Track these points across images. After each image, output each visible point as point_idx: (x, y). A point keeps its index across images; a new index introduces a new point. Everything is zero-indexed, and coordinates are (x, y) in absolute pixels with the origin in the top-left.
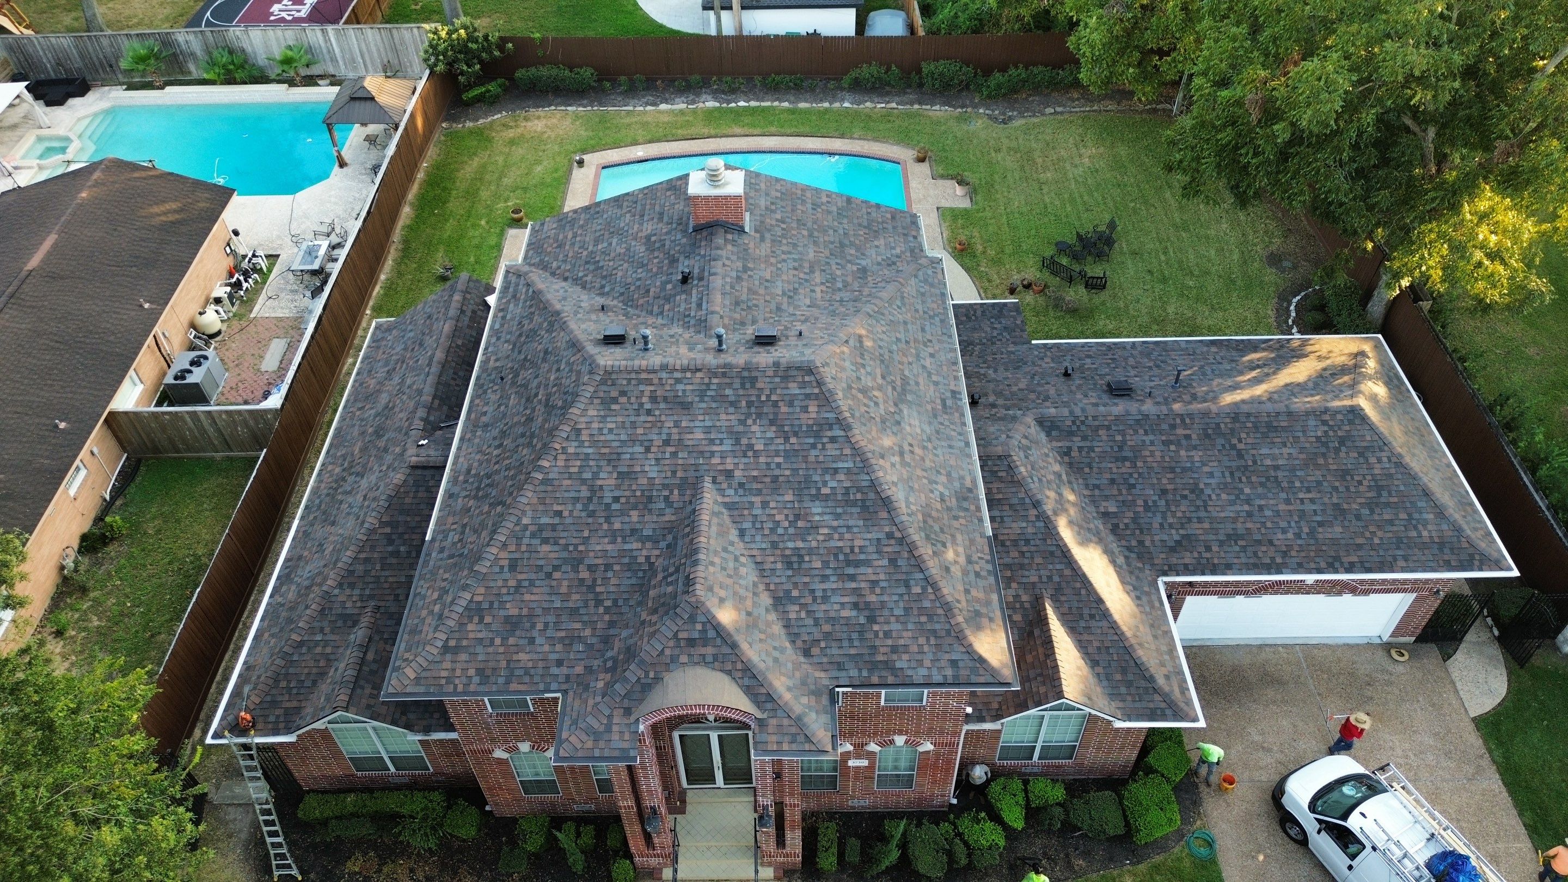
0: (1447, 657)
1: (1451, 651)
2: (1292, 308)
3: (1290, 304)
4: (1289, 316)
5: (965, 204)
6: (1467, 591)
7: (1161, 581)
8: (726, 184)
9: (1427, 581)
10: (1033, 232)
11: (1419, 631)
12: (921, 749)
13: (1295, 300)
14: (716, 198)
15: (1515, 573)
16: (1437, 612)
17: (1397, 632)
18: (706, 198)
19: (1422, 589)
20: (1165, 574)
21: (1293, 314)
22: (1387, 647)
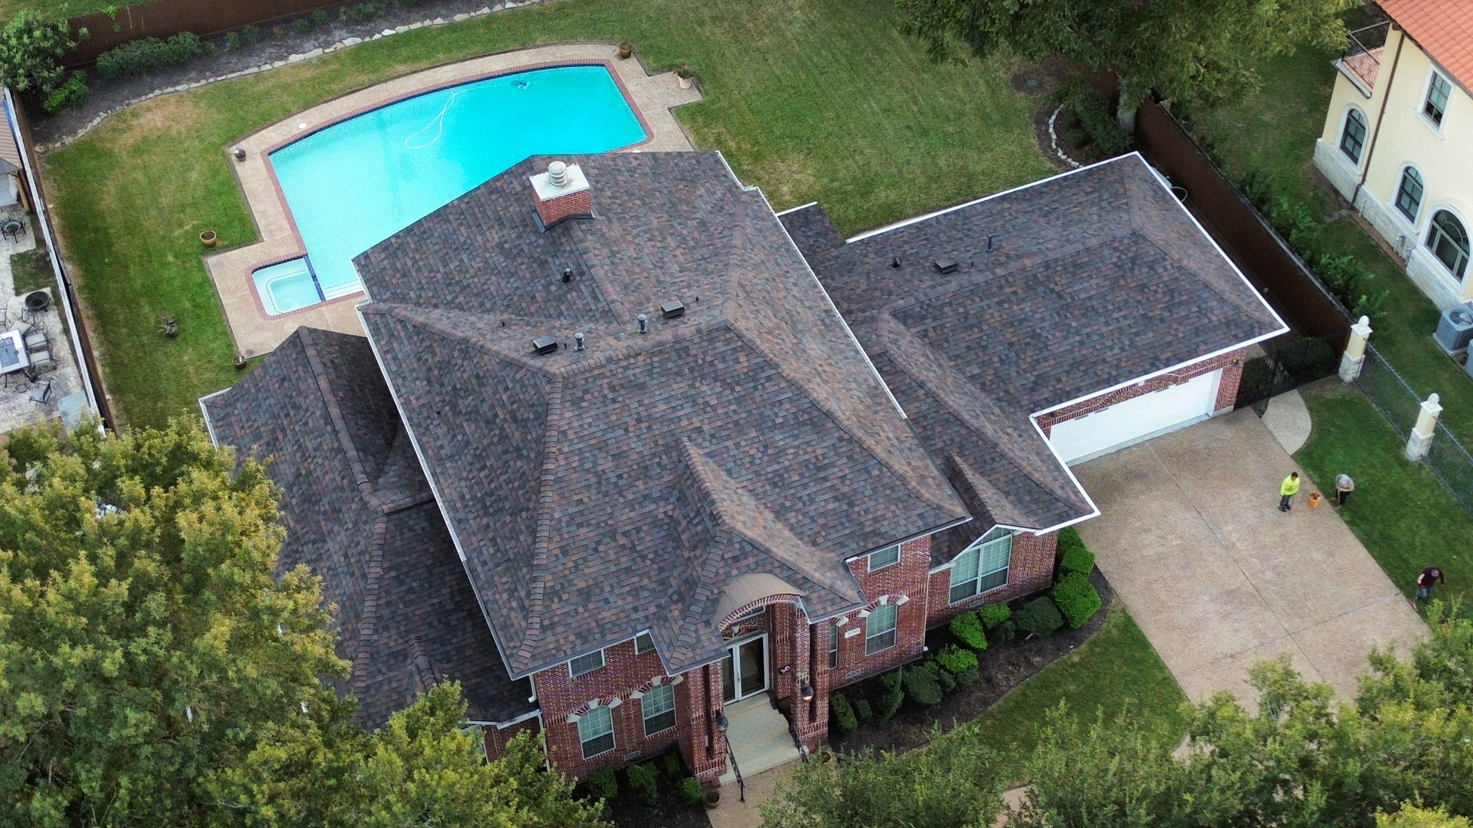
0: (1261, 413)
1: (1263, 408)
2: (1051, 130)
3: (1048, 126)
4: (1050, 140)
5: (695, 97)
6: (1263, 353)
7: (1032, 418)
8: (570, 182)
9: (1227, 355)
10: (778, 112)
11: (1234, 400)
12: (900, 603)
13: (1051, 121)
14: (567, 197)
15: (1286, 329)
16: (1242, 379)
17: (1219, 405)
18: (558, 199)
19: (1225, 364)
20: (1034, 411)
21: (1054, 137)
22: (1214, 419)
